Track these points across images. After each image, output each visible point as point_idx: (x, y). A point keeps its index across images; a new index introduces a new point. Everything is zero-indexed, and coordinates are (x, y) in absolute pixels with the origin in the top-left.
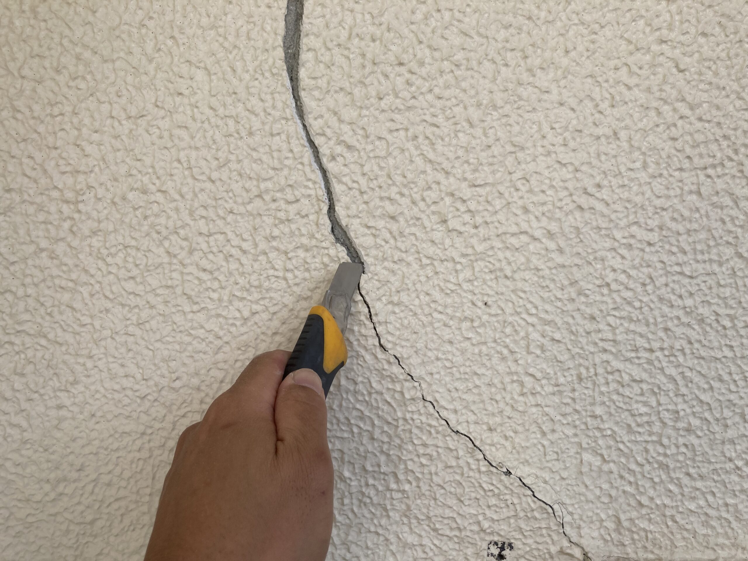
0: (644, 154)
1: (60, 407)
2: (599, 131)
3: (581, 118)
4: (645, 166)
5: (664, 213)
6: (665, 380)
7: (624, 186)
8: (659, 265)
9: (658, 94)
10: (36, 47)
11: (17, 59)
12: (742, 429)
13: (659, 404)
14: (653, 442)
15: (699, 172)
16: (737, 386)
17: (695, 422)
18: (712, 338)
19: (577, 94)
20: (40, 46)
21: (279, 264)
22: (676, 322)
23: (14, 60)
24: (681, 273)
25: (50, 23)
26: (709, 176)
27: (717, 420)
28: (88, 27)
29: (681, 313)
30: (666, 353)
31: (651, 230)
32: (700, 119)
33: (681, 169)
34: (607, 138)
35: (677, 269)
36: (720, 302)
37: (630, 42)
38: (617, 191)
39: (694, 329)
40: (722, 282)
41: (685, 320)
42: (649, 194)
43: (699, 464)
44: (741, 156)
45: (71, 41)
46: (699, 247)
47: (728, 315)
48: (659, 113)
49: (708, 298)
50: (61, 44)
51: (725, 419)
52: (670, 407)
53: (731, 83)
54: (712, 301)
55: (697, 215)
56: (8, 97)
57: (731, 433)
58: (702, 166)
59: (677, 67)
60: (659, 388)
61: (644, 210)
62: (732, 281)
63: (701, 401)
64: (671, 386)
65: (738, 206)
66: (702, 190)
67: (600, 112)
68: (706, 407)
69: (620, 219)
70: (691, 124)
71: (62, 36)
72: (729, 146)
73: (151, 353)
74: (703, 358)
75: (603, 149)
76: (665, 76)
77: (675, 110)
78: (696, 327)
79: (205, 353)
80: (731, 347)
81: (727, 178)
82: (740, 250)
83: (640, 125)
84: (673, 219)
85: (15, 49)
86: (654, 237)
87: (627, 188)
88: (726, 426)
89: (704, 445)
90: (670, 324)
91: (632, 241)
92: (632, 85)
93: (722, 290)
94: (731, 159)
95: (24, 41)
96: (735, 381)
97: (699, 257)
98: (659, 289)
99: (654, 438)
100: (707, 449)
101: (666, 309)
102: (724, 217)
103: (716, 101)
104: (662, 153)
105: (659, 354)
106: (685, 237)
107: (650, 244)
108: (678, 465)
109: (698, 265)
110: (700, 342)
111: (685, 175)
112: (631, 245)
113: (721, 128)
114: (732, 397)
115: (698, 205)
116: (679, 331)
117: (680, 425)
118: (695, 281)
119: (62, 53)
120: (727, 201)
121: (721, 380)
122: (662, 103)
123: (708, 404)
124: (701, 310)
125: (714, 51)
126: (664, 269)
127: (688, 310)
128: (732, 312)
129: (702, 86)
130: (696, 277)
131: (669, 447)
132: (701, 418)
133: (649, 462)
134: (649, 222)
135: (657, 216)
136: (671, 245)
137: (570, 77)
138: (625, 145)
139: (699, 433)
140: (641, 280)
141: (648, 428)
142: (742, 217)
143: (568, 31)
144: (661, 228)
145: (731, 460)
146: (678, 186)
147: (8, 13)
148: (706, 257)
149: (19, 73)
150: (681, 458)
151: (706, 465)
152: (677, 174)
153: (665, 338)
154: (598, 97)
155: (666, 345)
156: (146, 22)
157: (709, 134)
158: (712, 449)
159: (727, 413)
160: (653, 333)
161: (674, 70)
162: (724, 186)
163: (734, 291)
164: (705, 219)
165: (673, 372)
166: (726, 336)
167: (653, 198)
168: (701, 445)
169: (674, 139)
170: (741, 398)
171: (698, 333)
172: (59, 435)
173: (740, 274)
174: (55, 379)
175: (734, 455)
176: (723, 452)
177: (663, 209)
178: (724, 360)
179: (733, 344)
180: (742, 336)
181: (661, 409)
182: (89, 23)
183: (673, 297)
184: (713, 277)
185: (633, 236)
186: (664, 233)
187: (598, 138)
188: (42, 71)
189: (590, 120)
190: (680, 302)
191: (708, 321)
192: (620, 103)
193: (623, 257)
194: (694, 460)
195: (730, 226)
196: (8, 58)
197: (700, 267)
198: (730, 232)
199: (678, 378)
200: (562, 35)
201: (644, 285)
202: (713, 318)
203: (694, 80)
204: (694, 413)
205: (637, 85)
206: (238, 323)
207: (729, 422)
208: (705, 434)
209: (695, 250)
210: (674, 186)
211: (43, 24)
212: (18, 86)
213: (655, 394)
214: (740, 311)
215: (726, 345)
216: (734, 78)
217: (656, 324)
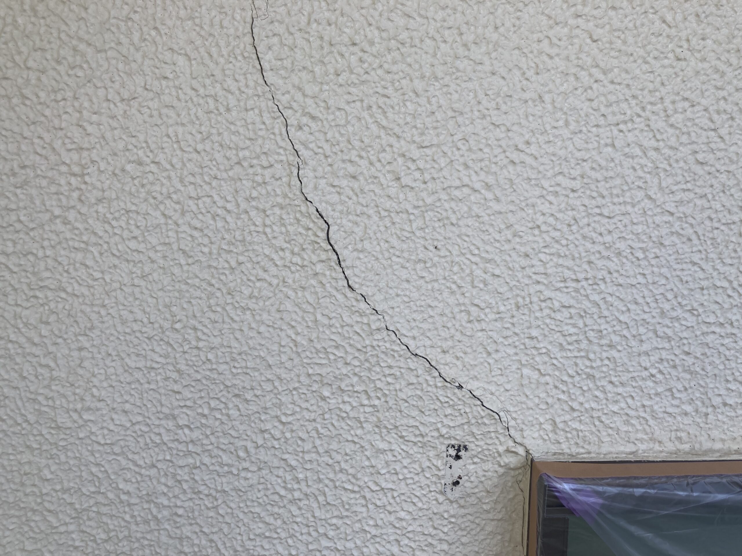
0: (565, 113)
1: (80, 349)
2: (526, 96)
3: (511, 85)
4: (567, 124)
5: (585, 164)
6: (590, 305)
7: (550, 142)
8: (582, 208)
9: (576, 62)
10: (38, 42)
11: (22, 52)
12: (655, 343)
13: (586, 326)
14: (582, 357)
15: (613, 127)
16: (650, 307)
17: (616, 339)
18: (628, 268)
19: (507, 65)
20: (42, 40)
21: (259, 221)
22: (597, 255)
23: (20, 53)
24: (600, 214)
25: (48, 20)
26: (621, 131)
27: (634, 336)
28: (81, 22)
29: (601, 248)
30: (590, 282)
31: (574, 179)
32: (612, 82)
33: (597, 126)
34: (534, 101)
35: (598, 211)
36: (634, 237)
37: (550, 17)
38: (544, 146)
39: (613, 261)
40: (635, 221)
41: (605, 253)
42: (571, 148)
43: (620, 374)
44: (647, 112)
45: (68, 35)
46: (615, 192)
47: (641, 248)
48: (577, 79)
49: (624, 235)
50: (60, 38)
51: (640, 335)
52: (595, 327)
53: (638, 49)
54: (627, 237)
55: (612, 165)
56: (17, 86)
57: (646, 347)
58: (616, 122)
59: (591, 37)
60: (585, 312)
61: (567, 161)
62: (643, 219)
63: (620, 321)
64: (595, 310)
65: (646, 156)
66: (616, 143)
67: (527, 79)
68: (624, 326)
69: (547, 171)
70: (604, 86)
71: (59, 31)
72: (637, 104)
73: (155, 300)
74: (621, 285)
75: (530, 110)
76: (580, 46)
77: (591, 75)
78: (615, 259)
79: (200, 298)
80: (644, 275)
81: (637, 132)
82: (649, 193)
83: (562, 89)
84: (593, 169)
85: (20, 44)
86: (577, 184)
87: (552, 144)
88: (642, 341)
89: (624, 358)
90: (593, 258)
91: (558, 189)
92: (553, 55)
93: (635, 227)
94: (639, 116)
95: (27, 36)
96: (648, 303)
97: (616, 200)
98: (582, 228)
99: (582, 354)
100: (626, 360)
101: (589, 245)
102: (635, 165)
103: (624, 66)
104: (581, 112)
105: (584, 283)
106: (603, 183)
107: (573, 191)
108: (603, 375)
109: (615, 207)
110: (618, 271)
111: (601, 130)
112: (557, 192)
113: (630, 89)
114: (646, 316)
115: (613, 156)
116: (600, 263)
117: (603, 342)
118: (613, 221)
119: (60, 46)
120: (637, 151)
121: (636, 303)
122: (579, 69)
123: (626, 323)
124: (618, 245)
125: (622, 22)
126: (586, 211)
127: (607, 245)
128: (644, 245)
129: (613, 53)
130: (613, 217)
131: (595, 361)
132: (620, 335)
133: (579, 374)
134: (572, 171)
135: (578, 167)
136: (592, 191)
137: (500, 50)
138: (549, 107)
139: (619, 348)
140: (567, 222)
141: (577, 346)
142: (650, 165)
143: (496, 10)
144: (582, 177)
145: (646, 369)
146: (596, 141)
147: (11, 12)
148: (621, 200)
149: (25, 65)
150: (604, 369)
151: (626, 374)
152: (594, 129)
153: (589, 270)
154: (525, 67)
155: (589, 276)
156: (132, 16)
157: (620, 94)
158: (630, 361)
159: (642, 330)
160: (579, 266)
161: (588, 41)
162: (634, 139)
163: (645, 227)
164: (619, 168)
165: (596, 297)
166: (639, 266)
167: (575, 151)
168: (621, 358)
169: (591, 100)
170: (654, 317)
171: (617, 265)
172: (81, 371)
173: (649, 213)
174: (75, 325)
175: (648, 365)
176: (639, 363)
177: (584, 161)
178: (638, 286)
179: (646, 272)
180: (652, 266)
181: (587, 329)
182: (82, 18)
183: (594, 235)
184: (628, 216)
185: (558, 185)
186: (585, 181)
187: (526, 102)
188: (45, 62)
189: (519, 86)
190: (600, 239)
191: (624, 254)
192: (544, 71)
193: (551, 203)
194: (615, 370)
195: (640, 173)
196: (14, 52)
197: (617, 209)
198: (640, 178)
199: (601, 303)
200: (492, 13)
201: (569, 225)
202: (628, 251)
203: (606, 48)
204: (614, 331)
205: (558, 55)
206: (227, 272)
207: (644, 338)
208: (625, 349)
209: (611, 194)
210: (592, 140)
211: (42, 21)
212: (25, 76)
213: (582, 317)
214: (651, 244)
215: (640, 273)
216: (640, 45)
217: (580, 258)
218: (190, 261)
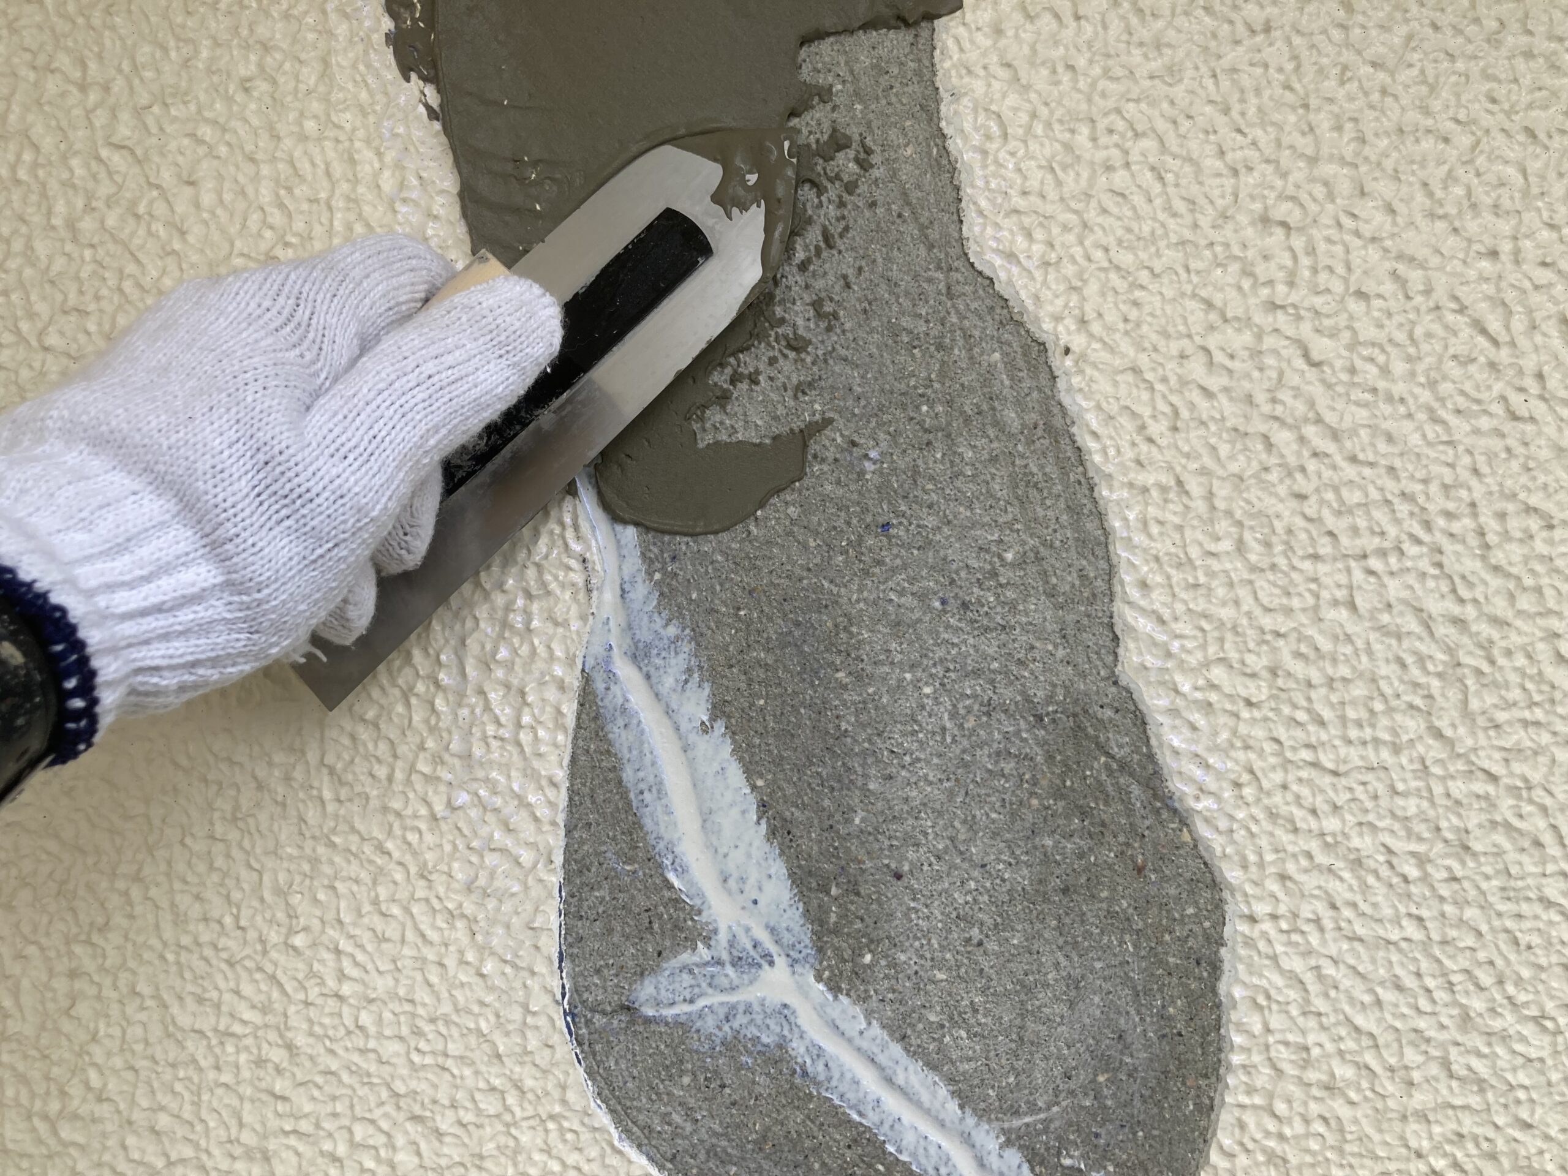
0: (1240, 524)
1: (73, 974)
2: (1148, 478)
3: (1112, 452)
4: (1240, 546)
5: (1281, 643)
6: (1279, 981)
7: (1196, 586)
8: (1269, 747)
9: (1266, 408)
10: (72, 296)
11: (37, 314)
12: (1444, 1091)
13: (1268, 1030)
14: (1255, 1107)
15: (1353, 564)
16: (1434, 1002)
17: (1344, 1072)
18: (1380, 899)
19: (1104, 405)
20: (81, 292)
22: (1304, 862)
23: (31, 316)
24: (1315, 765)
25: (101, 252)
26: (1371, 572)
27: (1392, 1069)
28: (170, 261)
29: (1314, 846)
30: (1284, 926)
31: (1254, 676)
32: (1353, 459)
33: (1316, 557)
34: (1164, 489)
35: (1306, 755)
36: (1397, 826)
37: (1209, 304)
38: (1183, 595)
39: (1341, 879)
40: (1400, 787)
41: (1321, 859)
42: (1248, 603)
43: (1353, 1161)
44: (1438, 535)
45: (139, 285)
46: (1351, 714)
47: (1413, 854)
48: (1269, 445)
49: (1371, 817)
50: (120, 290)
51: (1406, 1068)
52: (1290, 1037)
53: (1417, 390)
54: (1380, 824)
55: (1348, 650)
56: (16, 383)
57: (1420, 1099)
58: (1358, 551)
59: (1306, 355)
60: (1268, 997)
61: (1237, 633)
62: (1421, 784)
63: (1357, 1029)
64: (1293, 994)
65: (1431, 634)
66: (1359, 601)
67: (1150, 440)
68: (1366, 1042)
69: (1189, 652)
70: (1334, 467)
71: (121, 275)
72: (1412, 514)
73: (255, 875)
74: (1361, 940)
75: (1152, 511)
76: (1281, 374)
77: (1302, 440)
78: (1346, 875)
79: (357, 881)
80: (1420, 919)
81: (1411, 579)
82: (1437, 723)
83: (1234, 467)
84: (1298, 655)
85: (34, 297)
86: (1259, 691)
87: (1202, 591)
88: (1411, 1084)
89: (1364, 1121)
90: (1291, 868)
91: (1213, 697)
92: (1214, 388)
93: (1400, 802)
94: (1418, 542)
95: (52, 282)
96: (1428, 991)
97: (1353, 733)
98: (1269, 794)
99: (1258, 1100)
100: (1369, 1129)
101: (1284, 837)
102: (1404, 656)
103: (1386, 425)
104: (1277, 523)
105: (1267, 926)
106: (1323, 691)
107: (1249, 703)
108: (1309, 1159)
109: (1352, 750)
110: (1354, 905)
111: (1322, 568)
112: (1210, 704)
113: (1397, 479)
114: (1422, 1024)
115: (1350, 628)
116: (1310, 882)
117: (1312, 1076)
118: (1344, 781)
119: (120, 307)
120: (1411, 624)
121: (1399, 988)
122: (1276, 425)
123: (1371, 1035)
124: (1356, 842)
125: (1381, 326)
126: (1280, 754)
127: (1329, 839)
128: (1421, 848)
129: (1357, 395)
130: (1346, 774)
131: (1290, 1121)
132: (1356, 1064)
133: (1247, 1151)
134: (1250, 659)
135: (1265, 648)
136: (1295, 706)
137: (1089, 371)
138: (1200, 506)
139: (1353, 1095)
140: (1232, 776)
141: (1244, 1078)
142: (1440, 656)
143: (1085, 281)
144: (1274, 672)
145: (1419, 1155)
146: (1310, 590)
148: (1368, 733)
149: (40, 339)
150: (1314, 1145)
151: (1368, 1162)
152: (1307, 565)
153: (1281, 895)
154: (1146, 412)
155: (1282, 909)
156: (279, 252)
157: (1371, 489)
158: (1380, 1131)
159: (1412, 1056)
160: (1256, 884)
161: (1300, 363)
162: (1405, 594)
163: (1425, 804)
164: (1364, 659)
165: (1296, 964)
166: (1409, 896)
167: (1258, 612)
168: (1356, 1121)
169: (1301, 497)
170: (1443, 1027)
171: (1351, 888)
172: (67, 1026)
173: (1436, 770)
174: (69, 917)
175: (1425, 1144)
176: (1402, 1138)
177: (1278, 635)
178: (1404, 945)
179: (1425, 913)
180: (1442, 899)
181: (1271, 1040)
182: (174, 252)
183: (1298, 813)
184: (1382, 774)
185: (1213, 687)
186: (1280, 682)
187: (1145, 490)
188: (82, 338)
189: (1129, 454)
190: (1314, 824)
191: (1371, 863)
192: (1192, 424)
193: (1194, 728)
194: (1341, 1151)
195: (1415, 672)
196: (19, 313)
197: (1354, 755)
198: (1416, 685)
199: (1309, 978)
200: (1074, 289)
201: (1237, 785)
202: (1381, 858)
203: (1341, 382)
204: (1341, 1053)
205: (1226, 390)
207: (1416, 1076)
208: (1366, 1099)
209: (1343, 719)
210: (1301, 589)
211: (88, 253)
212: (37, 365)
213: (1260, 1008)
214: (1439, 846)
215: (1410, 915)
216: (1422, 380)
217: (1261, 865)
218: (344, 793)
